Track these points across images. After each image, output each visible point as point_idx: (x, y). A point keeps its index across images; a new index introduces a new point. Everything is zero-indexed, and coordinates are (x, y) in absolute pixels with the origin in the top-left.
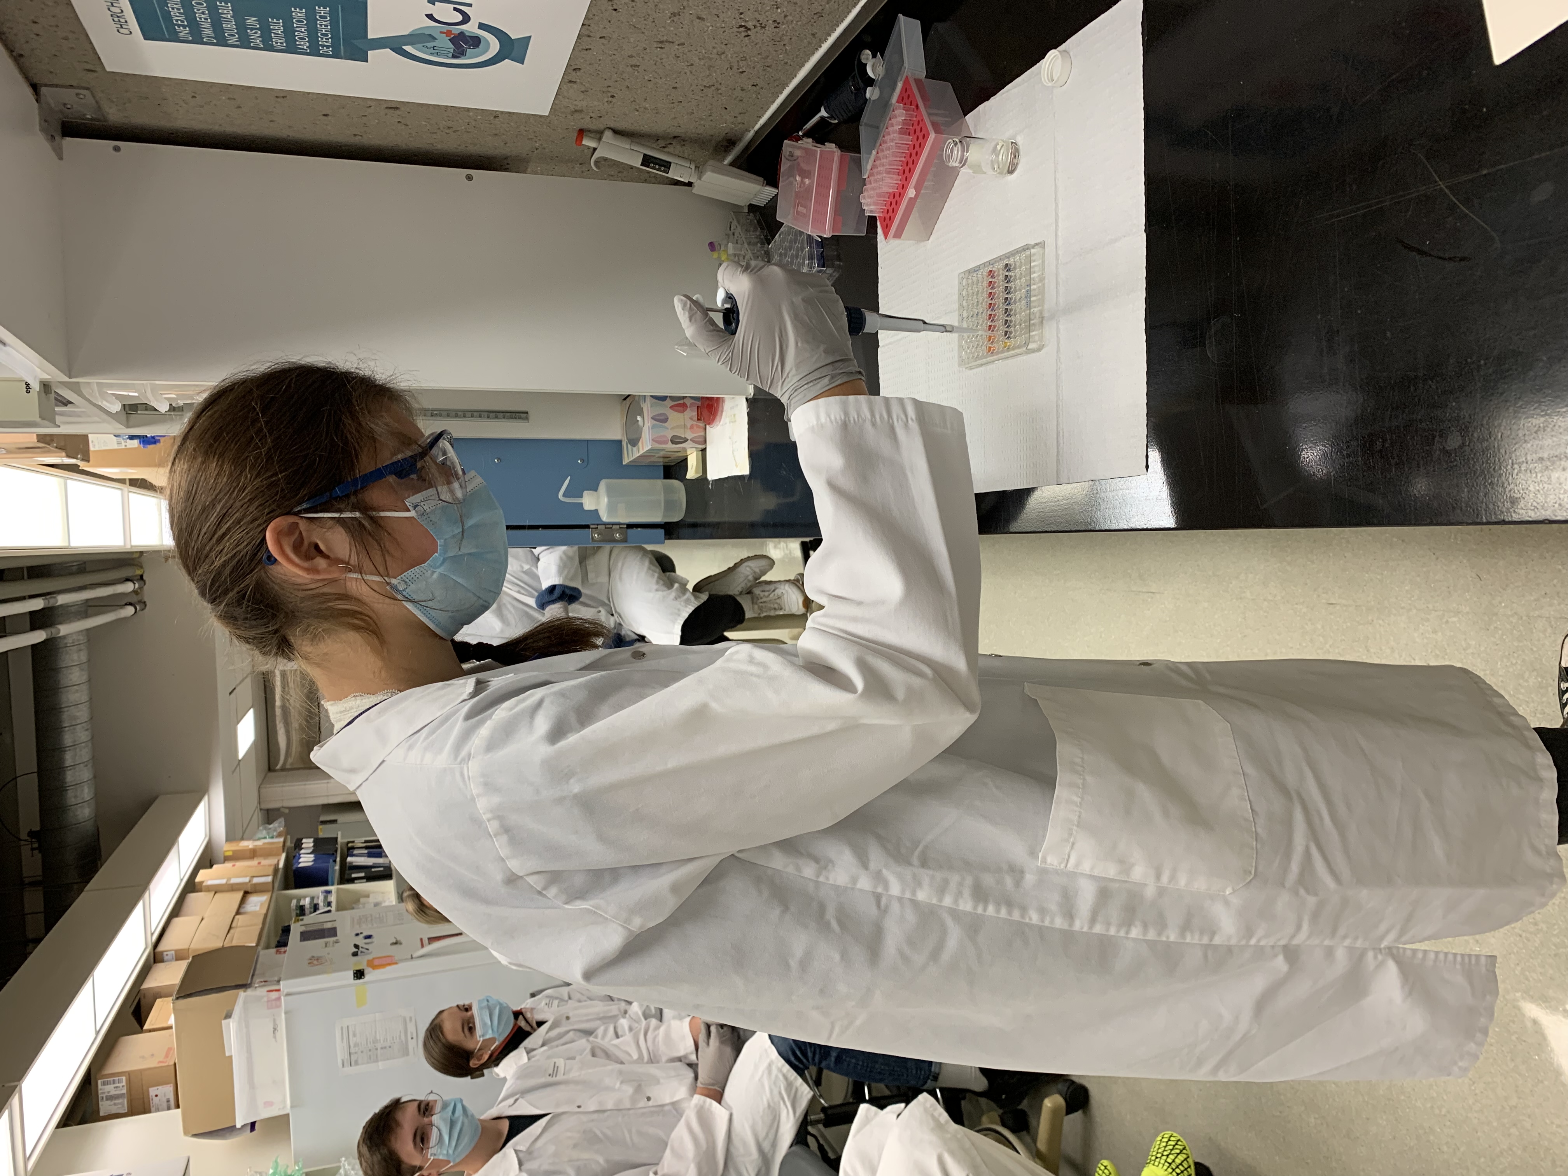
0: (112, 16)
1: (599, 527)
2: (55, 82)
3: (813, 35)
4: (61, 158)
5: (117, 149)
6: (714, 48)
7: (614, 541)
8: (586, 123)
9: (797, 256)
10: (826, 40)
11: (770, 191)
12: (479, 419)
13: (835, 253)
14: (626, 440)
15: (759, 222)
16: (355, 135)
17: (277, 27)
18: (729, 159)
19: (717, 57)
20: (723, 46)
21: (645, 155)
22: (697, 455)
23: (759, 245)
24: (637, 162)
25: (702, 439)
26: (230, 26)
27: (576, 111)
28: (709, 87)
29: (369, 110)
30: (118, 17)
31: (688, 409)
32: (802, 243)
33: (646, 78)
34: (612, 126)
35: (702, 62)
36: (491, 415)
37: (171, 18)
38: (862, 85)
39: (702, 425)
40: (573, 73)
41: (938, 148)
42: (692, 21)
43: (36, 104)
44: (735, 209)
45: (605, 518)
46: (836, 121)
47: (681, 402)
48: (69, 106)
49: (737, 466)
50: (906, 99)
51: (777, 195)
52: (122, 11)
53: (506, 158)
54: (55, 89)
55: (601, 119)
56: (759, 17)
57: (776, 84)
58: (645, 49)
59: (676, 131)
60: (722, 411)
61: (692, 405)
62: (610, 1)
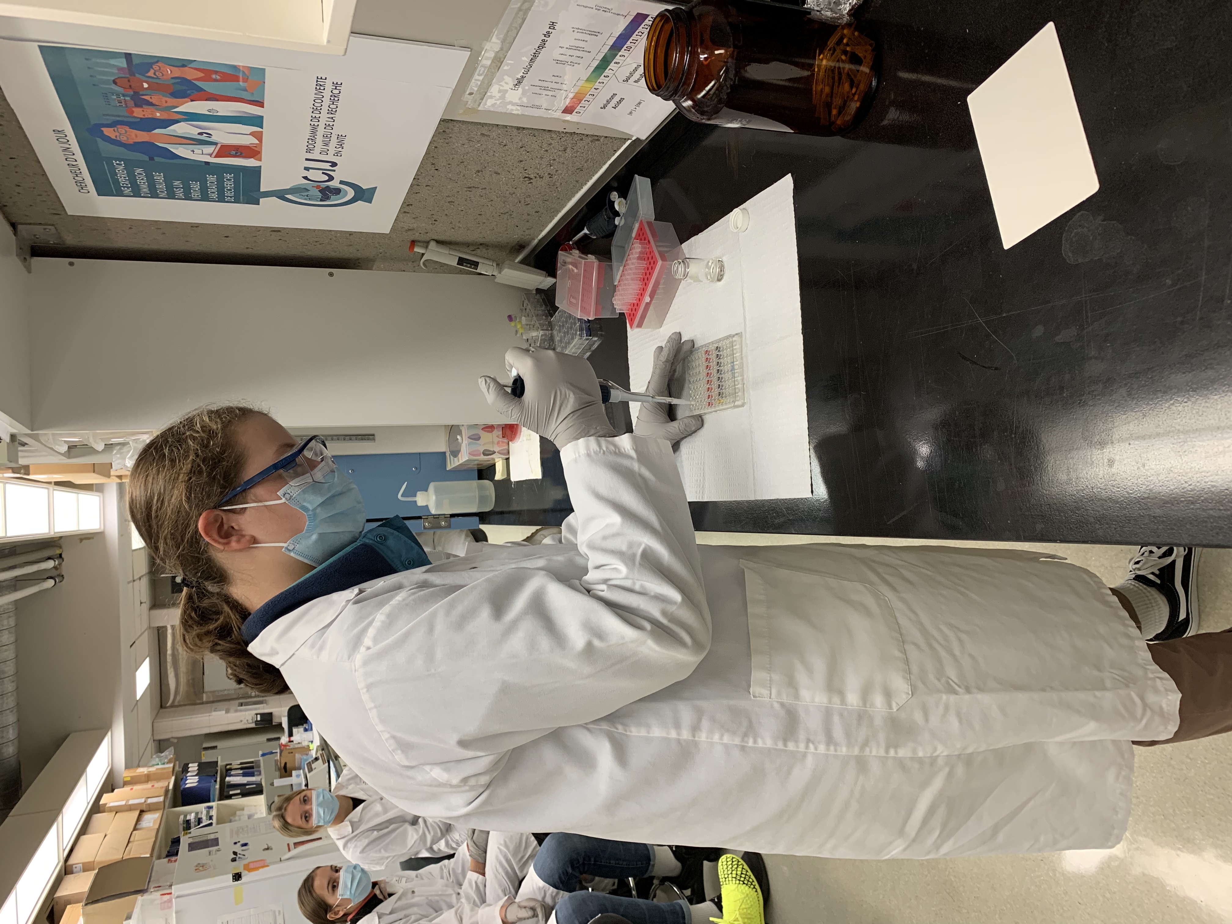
0: (76, 182)
1: (429, 517)
2: (29, 221)
3: (577, 181)
4: (29, 271)
5: (71, 264)
6: (507, 190)
7: (440, 527)
8: (416, 237)
9: (571, 328)
10: (586, 184)
11: (550, 281)
12: (338, 442)
13: (598, 326)
14: (449, 453)
15: (543, 300)
16: (247, 248)
17: (196, 186)
18: (519, 260)
19: (510, 196)
20: (514, 189)
21: (460, 257)
22: (502, 462)
23: (543, 318)
24: (454, 262)
25: (506, 452)
26: (161, 186)
27: (409, 230)
28: (505, 214)
29: (259, 233)
31: (496, 430)
32: (575, 322)
33: (459, 209)
34: (435, 238)
35: (499, 199)
36: (347, 438)
37: (119, 183)
38: (611, 215)
39: (506, 440)
40: (408, 207)
41: (665, 268)
42: (491, 175)
43: (14, 237)
44: (526, 292)
45: (433, 512)
46: (595, 237)
47: (490, 427)
48: (37, 237)
49: (532, 472)
50: (641, 236)
51: (555, 284)
52: (84, 180)
53: (358, 259)
54: (28, 226)
55: (428, 234)
56: (538, 172)
57: (552, 210)
58: (458, 192)
59: (482, 241)
60: (521, 432)
61: (498, 429)
62: (434, 164)
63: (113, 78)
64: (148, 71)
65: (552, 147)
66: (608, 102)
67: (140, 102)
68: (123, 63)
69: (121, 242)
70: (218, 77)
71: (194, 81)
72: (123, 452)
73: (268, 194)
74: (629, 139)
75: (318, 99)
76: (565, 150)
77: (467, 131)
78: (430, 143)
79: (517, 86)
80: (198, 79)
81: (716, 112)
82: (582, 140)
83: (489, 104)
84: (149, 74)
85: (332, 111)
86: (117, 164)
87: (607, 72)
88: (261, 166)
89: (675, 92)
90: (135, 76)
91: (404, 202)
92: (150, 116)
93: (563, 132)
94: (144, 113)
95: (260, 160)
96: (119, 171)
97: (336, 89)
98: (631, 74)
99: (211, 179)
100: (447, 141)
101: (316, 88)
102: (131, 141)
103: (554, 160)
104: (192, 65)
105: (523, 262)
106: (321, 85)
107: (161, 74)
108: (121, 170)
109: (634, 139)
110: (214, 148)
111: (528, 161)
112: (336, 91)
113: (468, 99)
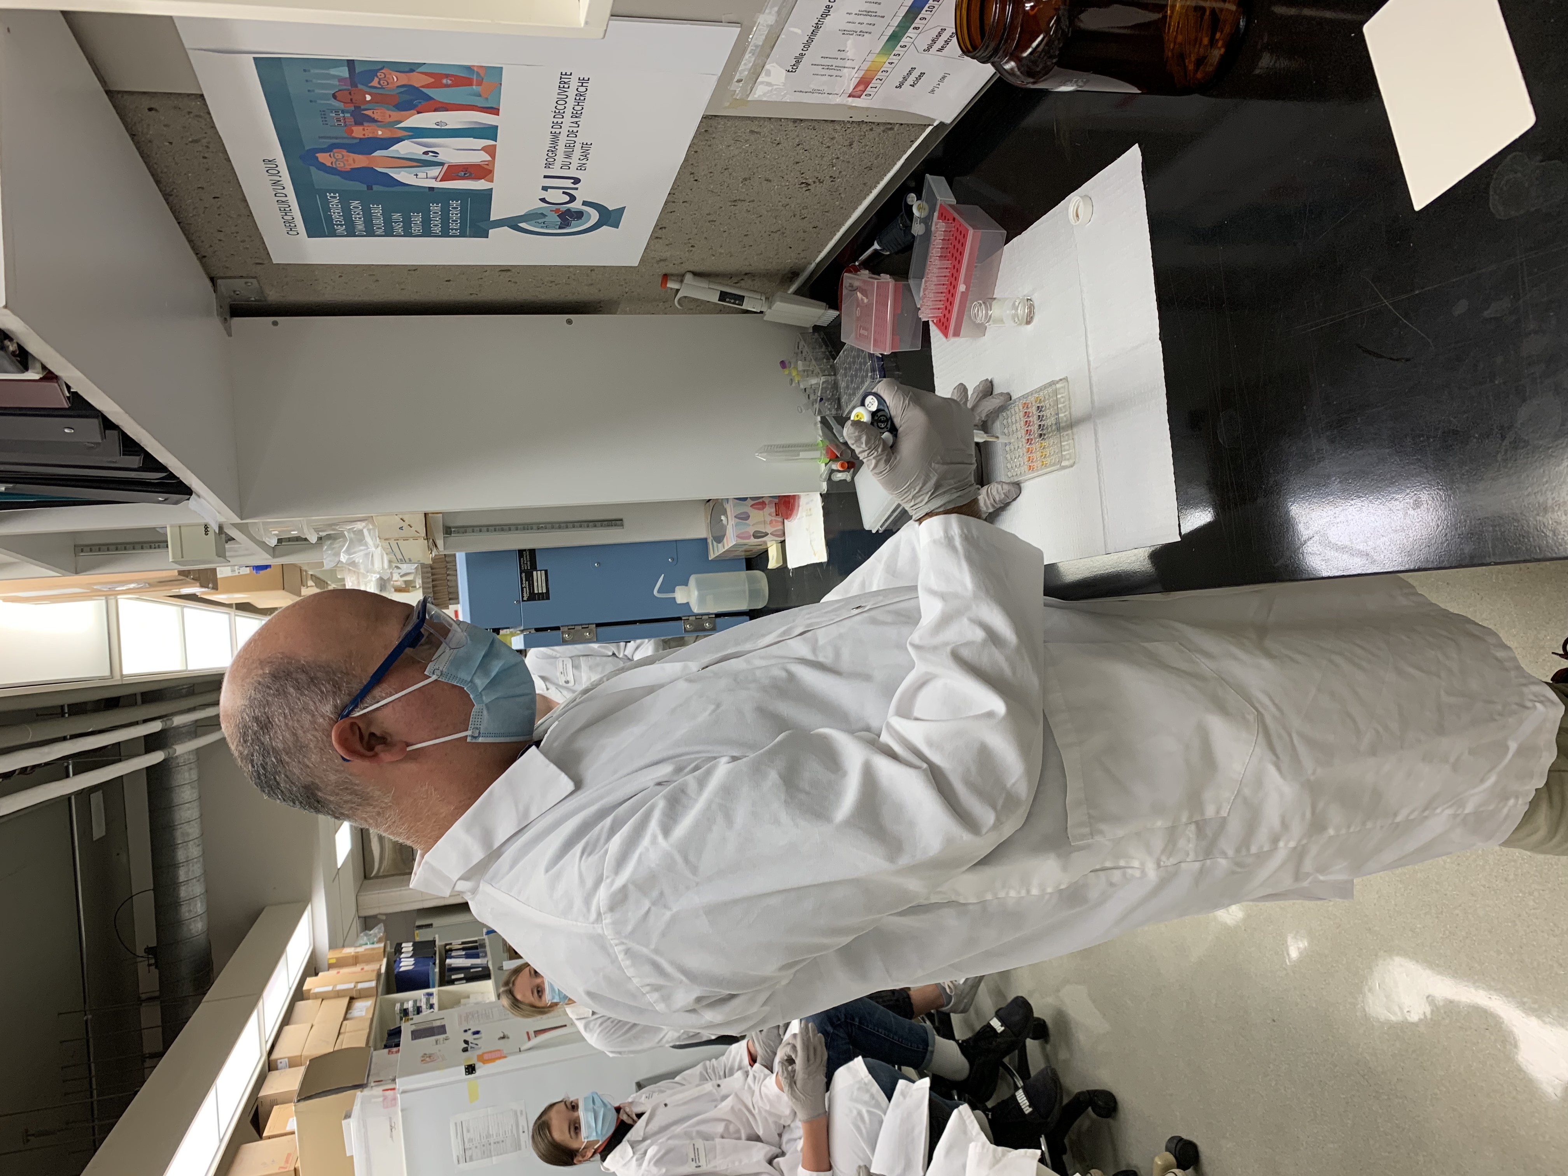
1: (691, 618)
2: (230, 274)
3: (865, 184)
4: (230, 335)
5: (275, 323)
6: (780, 202)
7: (705, 630)
8: (670, 269)
9: (860, 369)
10: (875, 187)
11: (833, 314)
12: (580, 529)
13: (895, 365)
14: (711, 538)
15: (823, 339)
16: (471, 294)
17: (417, 218)
18: (793, 289)
19: (783, 208)
20: (788, 200)
21: (721, 292)
22: (777, 547)
23: (825, 360)
24: (714, 298)
25: (781, 532)
26: (379, 221)
27: (661, 260)
28: (776, 232)
29: (485, 274)
31: (768, 507)
33: (722, 229)
34: (692, 269)
35: (770, 214)
36: (591, 524)
38: (908, 222)
39: (780, 519)
40: (660, 232)
42: (761, 183)
43: (214, 294)
44: (802, 330)
45: (696, 610)
46: (888, 253)
47: (761, 500)
48: (238, 293)
49: (815, 554)
51: (839, 316)
52: (293, 219)
53: (600, 302)
54: (229, 280)
55: (683, 265)
56: (817, 175)
57: (833, 225)
58: (721, 208)
59: (747, 269)
60: (799, 506)
61: (770, 502)
62: (693, 173)
65: (835, 142)
66: (905, 79)
67: (360, 119)
68: (344, 72)
69: (329, 294)
70: (449, 82)
71: (421, 89)
72: (334, 548)
74: (930, 125)
75: (562, 99)
76: (850, 145)
77: (733, 129)
78: (689, 148)
79: (795, 67)
81: (1045, 73)
82: (871, 130)
83: (760, 92)
84: (372, 84)
85: (576, 113)
86: (331, 197)
87: (904, 41)
89: (996, 51)
90: (357, 87)
91: (656, 225)
92: (371, 135)
93: (849, 122)
94: (364, 132)
95: (492, 181)
96: (333, 205)
97: (582, 86)
98: (934, 41)
99: (435, 208)
100: (709, 143)
101: (559, 87)
102: (348, 168)
103: (838, 158)
104: (421, 69)
105: (798, 292)
106: (565, 83)
107: (386, 83)
108: (334, 202)
109: (935, 124)
111: (805, 162)
112: (582, 89)
113: (736, 87)
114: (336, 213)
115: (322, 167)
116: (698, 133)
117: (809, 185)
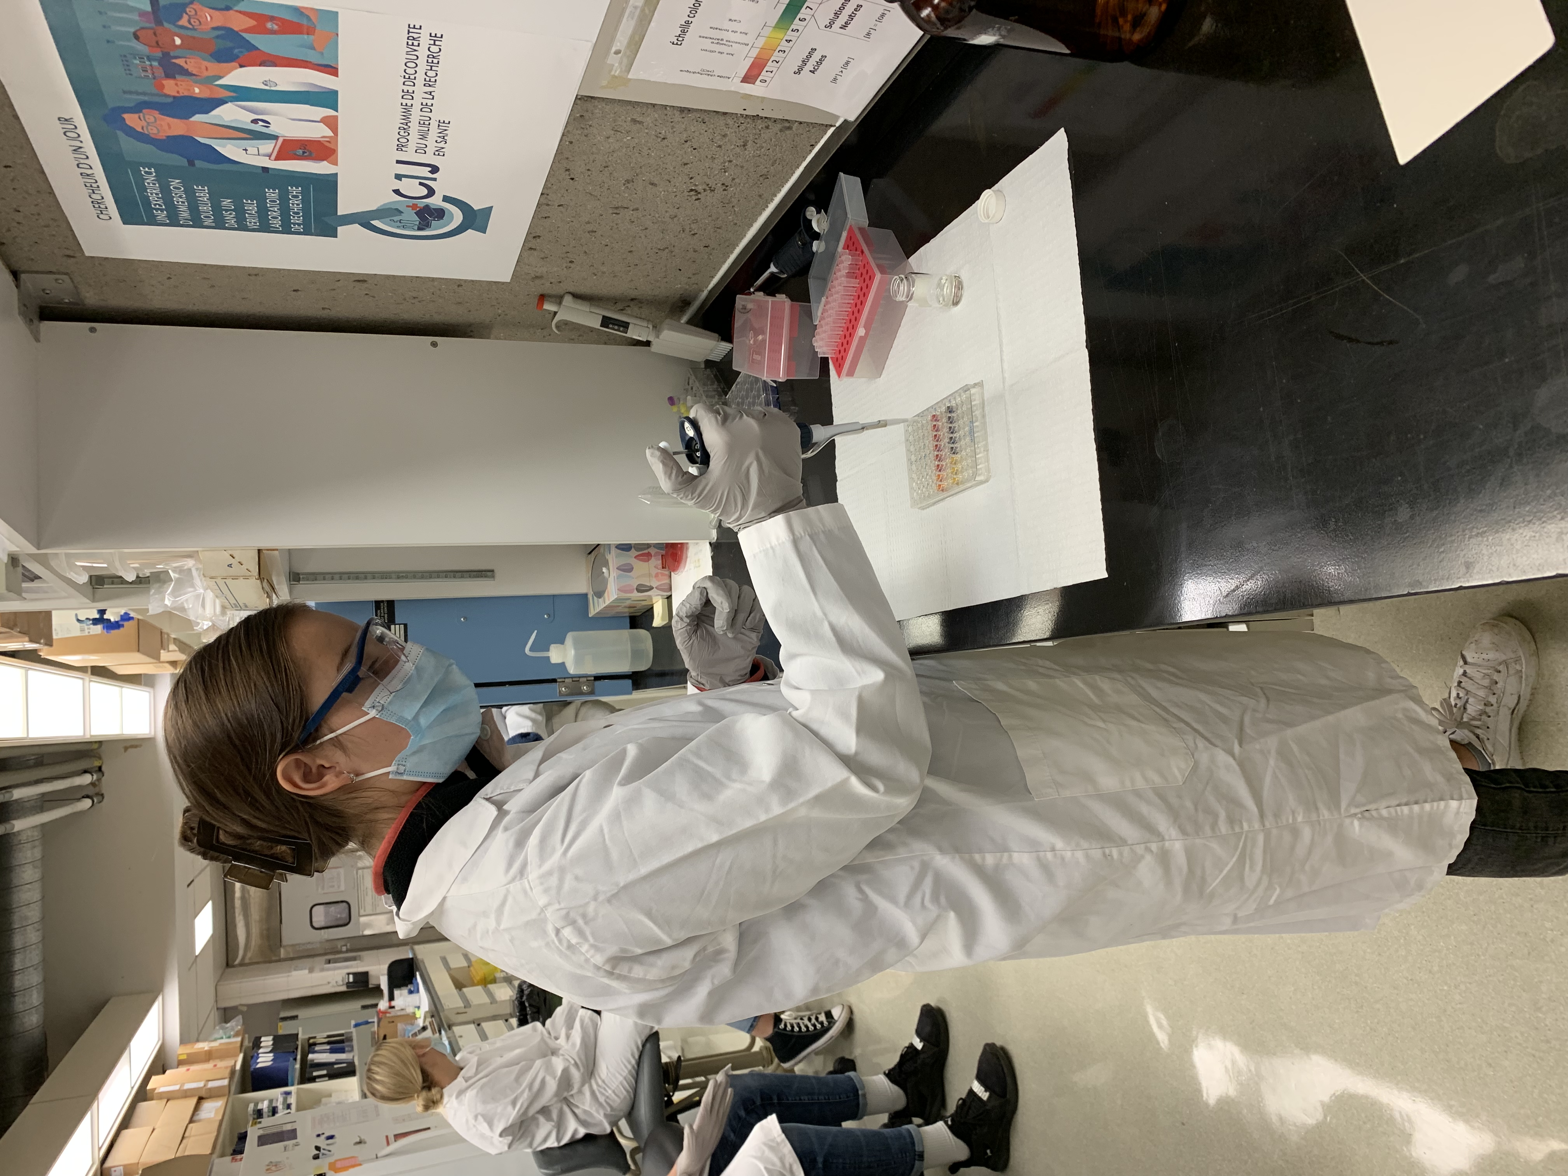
0: (92, 202)
1: (566, 680)
2: (35, 268)
3: (760, 196)
4: (38, 340)
5: (92, 330)
6: (666, 212)
7: (582, 694)
8: (547, 289)
10: (772, 200)
11: (725, 346)
12: (445, 580)
13: (790, 399)
14: (592, 593)
15: (715, 376)
16: (323, 309)
17: (252, 207)
18: (684, 319)
19: (670, 220)
20: (676, 210)
21: (604, 317)
22: (662, 602)
23: (716, 397)
24: (596, 323)
25: (667, 587)
26: (206, 208)
27: (537, 277)
28: (663, 250)
29: (338, 284)
30: (98, 203)
31: (654, 556)
32: (759, 391)
33: (603, 243)
34: (571, 290)
35: (656, 227)
36: (458, 574)
37: (150, 203)
38: (807, 238)
39: (667, 573)
40: (534, 241)
41: (884, 287)
42: (645, 187)
43: (16, 290)
44: (692, 365)
45: (572, 670)
46: (785, 276)
47: (646, 551)
48: (48, 292)
50: (851, 245)
51: (732, 349)
52: (103, 198)
53: (470, 325)
54: (35, 275)
55: (561, 284)
56: (708, 181)
58: (602, 215)
59: (633, 294)
60: (687, 557)
61: (656, 554)
62: (568, 170)
63: (132, 30)
64: (180, 18)
65: (727, 140)
66: (803, 65)
67: (172, 71)
68: (146, 5)
69: (156, 300)
70: (276, 27)
73: (350, 219)
74: (832, 125)
75: (412, 61)
76: (744, 146)
77: (612, 115)
78: (563, 135)
79: (680, 39)
80: (248, 30)
82: (767, 127)
83: (641, 70)
84: (180, 23)
85: (430, 81)
86: (146, 172)
87: (803, 12)
88: (336, 174)
90: (162, 25)
91: (528, 234)
92: (186, 94)
93: (743, 116)
95: (335, 163)
96: (149, 183)
97: (434, 44)
98: (836, 15)
99: (272, 194)
100: (585, 132)
101: (408, 44)
102: (162, 135)
103: (730, 162)
105: (690, 322)
106: (414, 39)
108: (150, 180)
109: (838, 125)
110: (273, 145)
111: (694, 163)
112: (434, 49)
113: (613, 60)
114: (154, 193)
115: (131, 132)
116: (572, 118)
117: (699, 193)
